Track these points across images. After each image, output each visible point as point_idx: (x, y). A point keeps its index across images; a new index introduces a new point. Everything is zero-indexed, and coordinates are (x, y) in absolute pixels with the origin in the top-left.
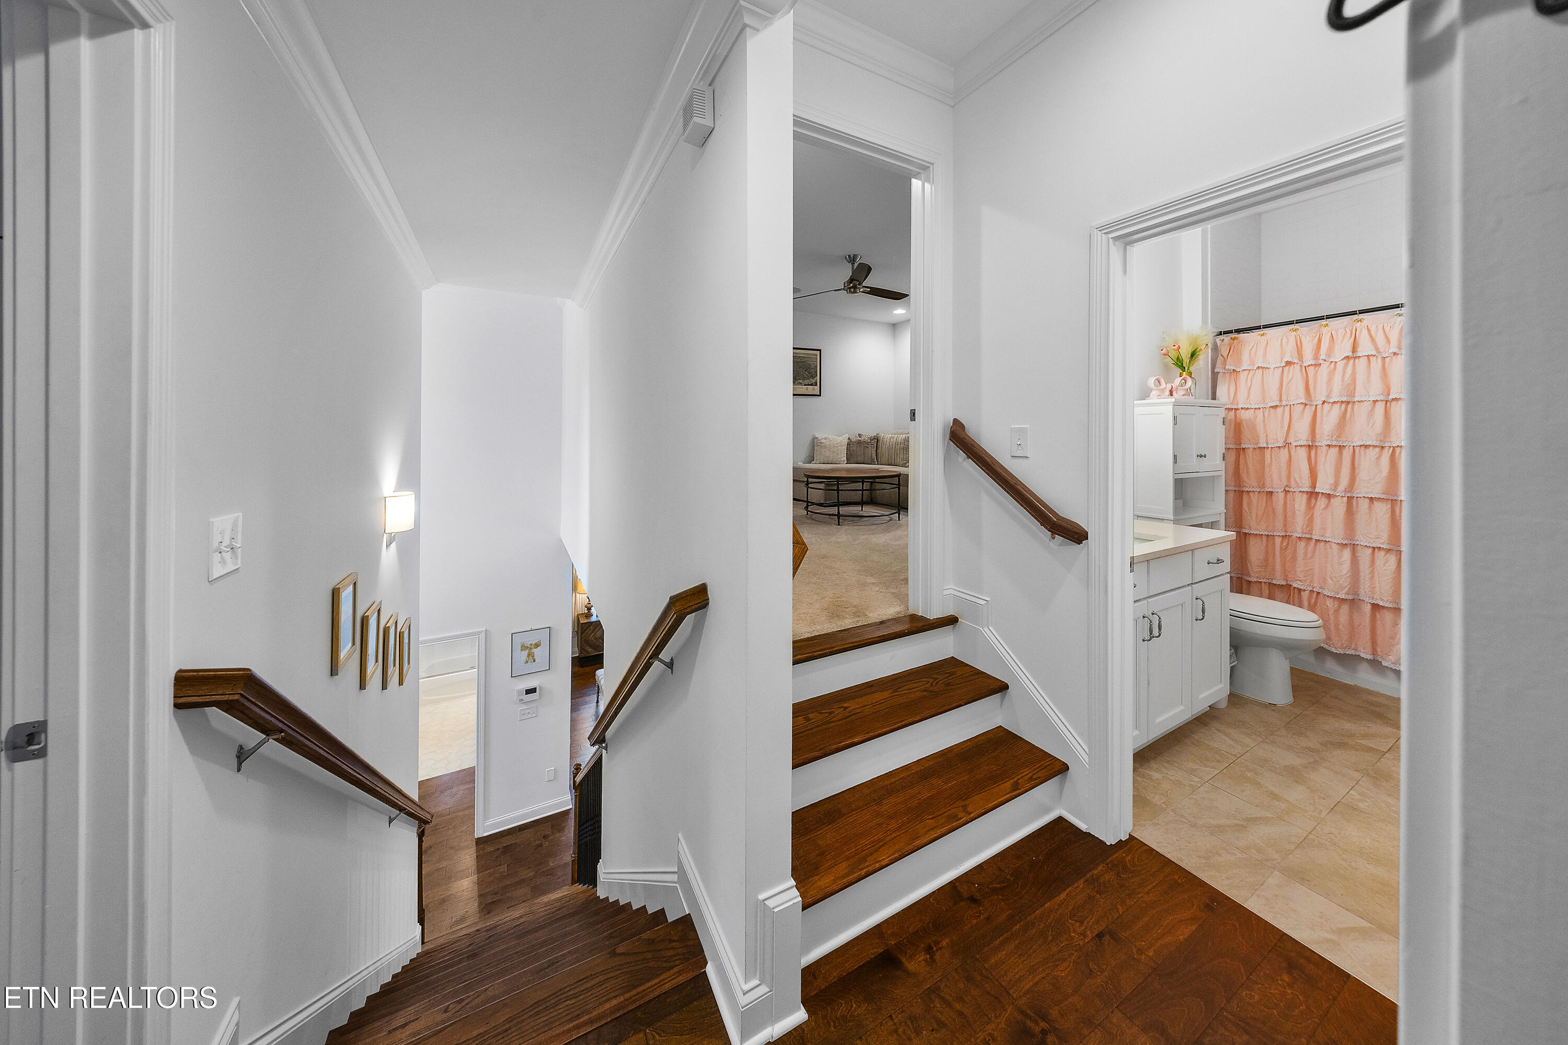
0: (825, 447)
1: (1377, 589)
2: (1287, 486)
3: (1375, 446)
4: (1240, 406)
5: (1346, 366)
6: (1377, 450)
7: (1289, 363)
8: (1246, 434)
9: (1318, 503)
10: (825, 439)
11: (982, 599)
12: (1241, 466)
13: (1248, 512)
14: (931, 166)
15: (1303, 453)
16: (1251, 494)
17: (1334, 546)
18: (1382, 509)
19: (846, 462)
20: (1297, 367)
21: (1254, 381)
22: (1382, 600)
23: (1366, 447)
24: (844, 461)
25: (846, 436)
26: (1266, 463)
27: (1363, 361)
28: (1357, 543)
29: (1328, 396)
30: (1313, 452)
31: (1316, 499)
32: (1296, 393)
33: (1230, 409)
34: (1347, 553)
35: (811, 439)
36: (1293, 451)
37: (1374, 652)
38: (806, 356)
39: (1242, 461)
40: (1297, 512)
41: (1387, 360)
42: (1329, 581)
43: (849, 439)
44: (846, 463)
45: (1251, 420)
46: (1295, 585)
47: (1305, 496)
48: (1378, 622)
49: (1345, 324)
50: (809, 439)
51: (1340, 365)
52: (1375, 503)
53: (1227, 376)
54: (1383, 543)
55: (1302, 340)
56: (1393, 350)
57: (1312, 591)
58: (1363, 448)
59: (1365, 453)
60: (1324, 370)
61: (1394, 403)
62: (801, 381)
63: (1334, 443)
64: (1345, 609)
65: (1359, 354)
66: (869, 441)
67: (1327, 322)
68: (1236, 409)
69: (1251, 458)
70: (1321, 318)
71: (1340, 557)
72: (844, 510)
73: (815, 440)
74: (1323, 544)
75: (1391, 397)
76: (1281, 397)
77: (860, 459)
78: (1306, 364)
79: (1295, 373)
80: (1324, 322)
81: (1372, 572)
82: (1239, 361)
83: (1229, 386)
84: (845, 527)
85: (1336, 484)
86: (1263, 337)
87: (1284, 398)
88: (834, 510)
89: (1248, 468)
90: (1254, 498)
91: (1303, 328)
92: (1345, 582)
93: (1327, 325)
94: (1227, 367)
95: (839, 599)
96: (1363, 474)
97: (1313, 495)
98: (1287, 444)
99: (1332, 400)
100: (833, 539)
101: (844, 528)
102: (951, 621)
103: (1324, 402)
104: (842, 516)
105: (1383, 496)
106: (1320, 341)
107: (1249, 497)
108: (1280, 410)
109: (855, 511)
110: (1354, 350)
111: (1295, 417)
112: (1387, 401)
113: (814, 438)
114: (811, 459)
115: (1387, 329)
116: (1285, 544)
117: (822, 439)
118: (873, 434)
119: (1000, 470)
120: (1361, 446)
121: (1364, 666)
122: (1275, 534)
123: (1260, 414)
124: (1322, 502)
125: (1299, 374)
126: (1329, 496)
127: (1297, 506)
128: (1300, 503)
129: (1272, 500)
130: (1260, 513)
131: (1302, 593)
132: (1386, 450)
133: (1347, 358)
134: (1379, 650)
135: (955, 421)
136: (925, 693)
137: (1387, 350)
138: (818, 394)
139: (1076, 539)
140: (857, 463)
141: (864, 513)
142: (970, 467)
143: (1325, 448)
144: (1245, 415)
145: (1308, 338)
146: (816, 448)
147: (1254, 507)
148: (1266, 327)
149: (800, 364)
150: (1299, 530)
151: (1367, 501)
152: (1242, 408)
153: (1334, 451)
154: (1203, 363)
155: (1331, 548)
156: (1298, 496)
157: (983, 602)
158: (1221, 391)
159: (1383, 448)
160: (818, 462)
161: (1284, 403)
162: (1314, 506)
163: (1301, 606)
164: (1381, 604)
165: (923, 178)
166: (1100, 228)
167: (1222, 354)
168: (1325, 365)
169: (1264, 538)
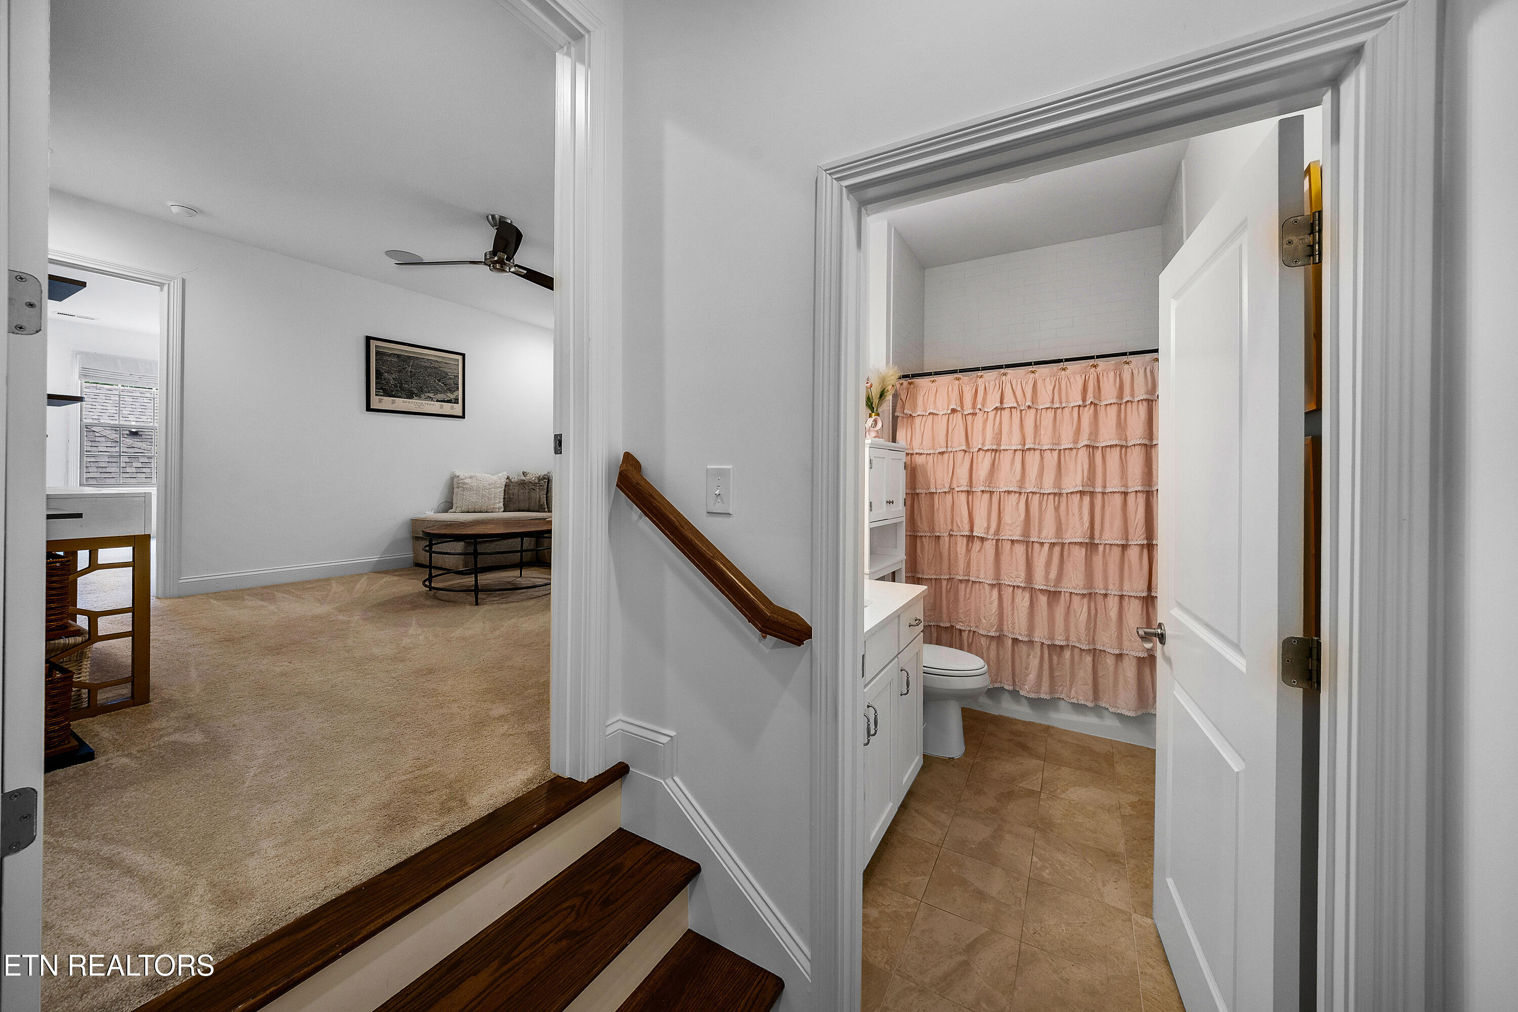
0: (470, 489)
1: (1017, 624)
2: (951, 530)
3: (1015, 492)
4: (916, 451)
5: (996, 414)
6: (1017, 495)
7: (954, 411)
8: (920, 479)
9: (974, 546)
10: (471, 478)
11: (664, 734)
12: (916, 511)
13: (921, 556)
14: (587, 36)
15: (963, 497)
16: (924, 539)
17: (986, 586)
18: (1020, 550)
19: (502, 510)
20: (960, 415)
21: (926, 426)
22: (1021, 635)
23: (1009, 492)
24: (500, 508)
25: (505, 474)
26: (935, 508)
27: (1007, 412)
28: (1002, 582)
29: (983, 444)
30: (970, 497)
31: (973, 542)
32: (958, 442)
33: (907, 454)
34: (995, 592)
35: (448, 478)
36: (955, 496)
37: (1014, 684)
38: (440, 360)
39: (916, 506)
40: (959, 555)
41: (1023, 412)
42: (984, 621)
43: (508, 478)
44: (504, 511)
45: (923, 465)
46: (958, 627)
47: (965, 539)
48: (1016, 655)
49: (995, 377)
50: (444, 479)
51: (991, 415)
52: (1015, 545)
53: (905, 420)
54: (1021, 582)
55: (963, 389)
56: (1029, 403)
57: (970, 631)
58: (1006, 494)
59: (1008, 498)
60: (980, 417)
61: (1028, 452)
62: (431, 395)
63: (987, 489)
64: (994, 645)
65: (1005, 406)
66: (537, 481)
67: (982, 374)
68: (912, 454)
69: (924, 502)
70: (977, 369)
71: (991, 597)
72: (486, 579)
73: (455, 480)
74: (978, 584)
75: (1026, 447)
76: (947, 444)
77: (523, 505)
78: (966, 413)
79: (957, 419)
80: (980, 373)
81: (1013, 609)
82: (914, 407)
83: (907, 432)
84: (486, 607)
85: (988, 528)
86: (934, 384)
87: (949, 445)
88: (469, 581)
89: (921, 513)
90: (926, 542)
91: (964, 377)
92: (994, 620)
93: (981, 376)
94: (905, 412)
95: (424, 772)
96: (1007, 518)
97: (970, 538)
98: (952, 489)
99: (985, 448)
100: (458, 632)
101: (483, 609)
102: (619, 772)
103: (980, 449)
104: (482, 591)
105: (1022, 539)
106: (976, 391)
107: (922, 542)
108: (946, 456)
109: (509, 577)
110: (1002, 402)
111: (957, 464)
112: (1023, 451)
113: (453, 478)
114: (448, 506)
115: (1024, 385)
116: (949, 587)
117: (466, 478)
118: (542, 473)
119: (690, 536)
120: (1005, 492)
121: (1006, 697)
122: (943, 577)
123: (930, 458)
124: (977, 545)
125: (961, 422)
126: (982, 539)
127: (959, 549)
128: (961, 544)
129: (939, 544)
130: (930, 557)
131: (963, 634)
132: (1022, 496)
133: (996, 408)
134: (1017, 680)
135: (628, 457)
136: (564, 943)
137: (1024, 403)
138: (461, 414)
139: (794, 638)
140: (519, 511)
141: (524, 579)
142: (646, 527)
143: (980, 494)
144: (920, 460)
145: (968, 388)
146: (455, 490)
147: (927, 549)
148: (937, 373)
149: (429, 370)
150: (961, 573)
151: (1009, 542)
152: (916, 454)
153: (987, 496)
154: (887, 406)
155: (984, 588)
156: (959, 539)
157: (665, 740)
158: (900, 434)
159: (1020, 493)
160: (459, 509)
161: (950, 449)
162: (971, 549)
163: (961, 648)
164: (1020, 638)
165: (573, 55)
166: (832, 171)
167: (902, 398)
168: (980, 414)
169: (933, 581)
